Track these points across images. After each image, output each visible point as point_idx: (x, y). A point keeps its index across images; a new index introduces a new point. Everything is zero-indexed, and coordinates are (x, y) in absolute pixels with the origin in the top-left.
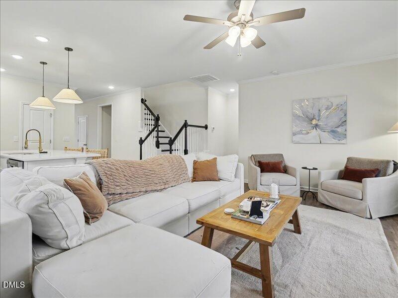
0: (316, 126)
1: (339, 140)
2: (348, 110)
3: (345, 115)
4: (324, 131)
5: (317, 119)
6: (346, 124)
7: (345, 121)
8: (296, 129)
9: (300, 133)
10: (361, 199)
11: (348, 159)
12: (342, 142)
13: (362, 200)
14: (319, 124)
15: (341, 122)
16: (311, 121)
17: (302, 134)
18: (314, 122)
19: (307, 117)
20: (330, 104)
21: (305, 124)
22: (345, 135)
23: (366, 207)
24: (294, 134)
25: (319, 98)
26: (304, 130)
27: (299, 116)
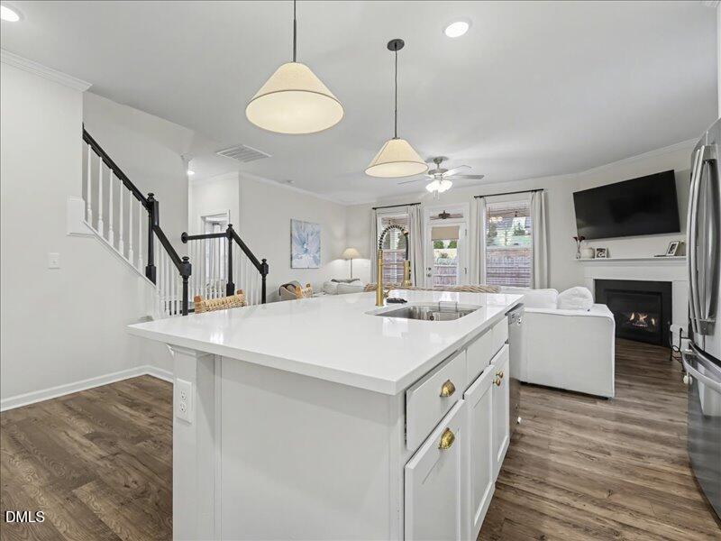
14: (307, 248)
19: (301, 240)
21: (300, 248)
22: (320, 260)
24: (293, 258)
25: (307, 223)
26: (300, 254)
27: (296, 239)
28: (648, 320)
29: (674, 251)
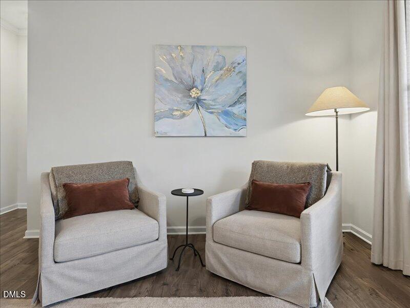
0: (198, 102)
1: (235, 130)
2: (248, 74)
3: (245, 83)
4: (212, 113)
5: (200, 88)
6: (245, 101)
7: (245, 93)
8: (162, 107)
9: (170, 114)
10: (298, 261)
11: (255, 165)
12: (241, 133)
13: (300, 263)
14: (202, 98)
15: (238, 96)
16: (190, 90)
17: (173, 117)
18: (194, 93)
19: (182, 82)
20: (220, 59)
21: (178, 97)
22: (245, 119)
23: (310, 282)
24: (157, 117)
25: (203, 47)
26: (177, 110)
27: (167, 80)
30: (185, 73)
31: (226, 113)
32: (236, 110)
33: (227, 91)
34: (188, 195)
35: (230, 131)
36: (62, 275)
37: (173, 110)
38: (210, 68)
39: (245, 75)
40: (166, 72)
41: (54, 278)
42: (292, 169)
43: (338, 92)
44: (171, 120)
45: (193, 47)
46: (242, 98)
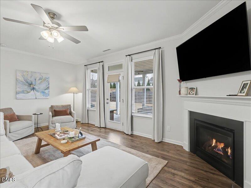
0: (33, 89)
3: (49, 84)
4: (38, 92)
5: (34, 84)
11: (51, 106)
12: (48, 97)
14: (35, 87)
15: (47, 87)
16: (30, 85)
17: (24, 93)
18: (32, 86)
19: (27, 82)
20: (41, 77)
21: (26, 87)
22: (49, 94)
24: (17, 93)
25: (35, 72)
26: (26, 91)
27: (21, 81)
28: (224, 149)
29: (246, 90)
30: (29, 80)
31: (43, 92)
32: (46, 91)
33: (43, 86)
34: (38, 115)
35: (45, 97)
36: (12, 136)
37: (24, 91)
38: (38, 79)
39: (49, 82)
40: (21, 79)
41: (10, 136)
42: (63, 106)
43: (74, 89)
44: (23, 94)
45: (31, 72)
46: (48, 88)
